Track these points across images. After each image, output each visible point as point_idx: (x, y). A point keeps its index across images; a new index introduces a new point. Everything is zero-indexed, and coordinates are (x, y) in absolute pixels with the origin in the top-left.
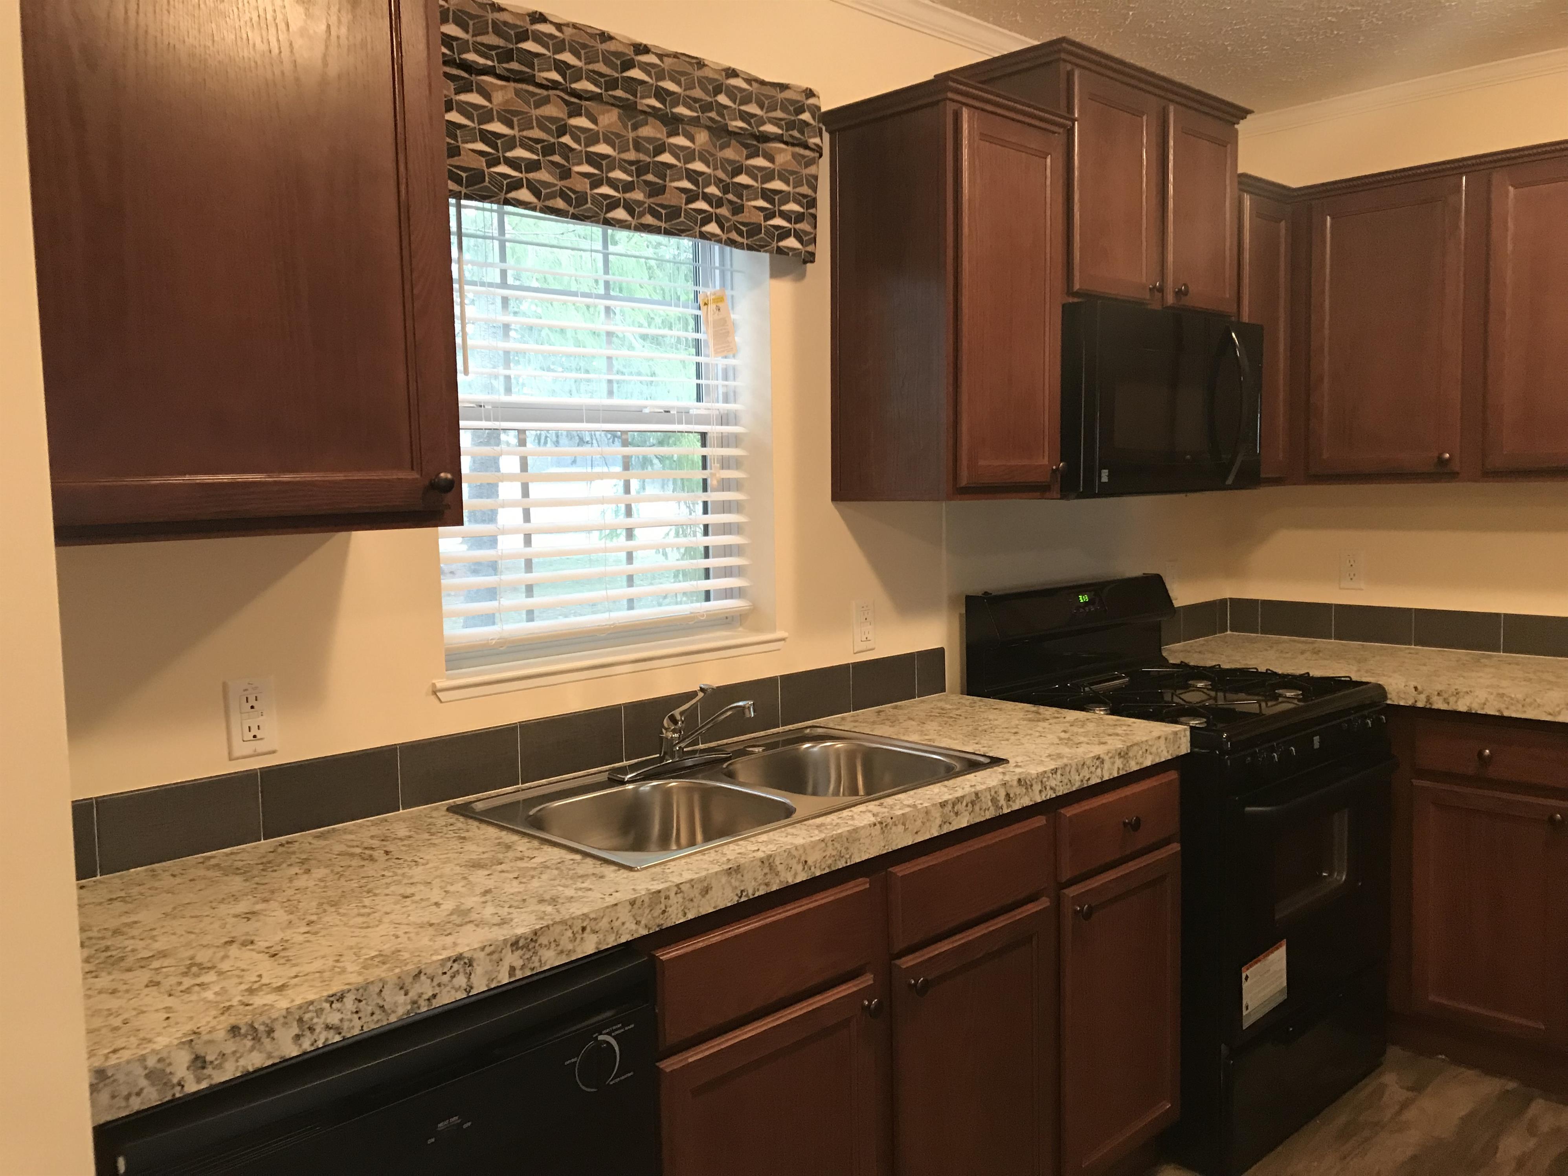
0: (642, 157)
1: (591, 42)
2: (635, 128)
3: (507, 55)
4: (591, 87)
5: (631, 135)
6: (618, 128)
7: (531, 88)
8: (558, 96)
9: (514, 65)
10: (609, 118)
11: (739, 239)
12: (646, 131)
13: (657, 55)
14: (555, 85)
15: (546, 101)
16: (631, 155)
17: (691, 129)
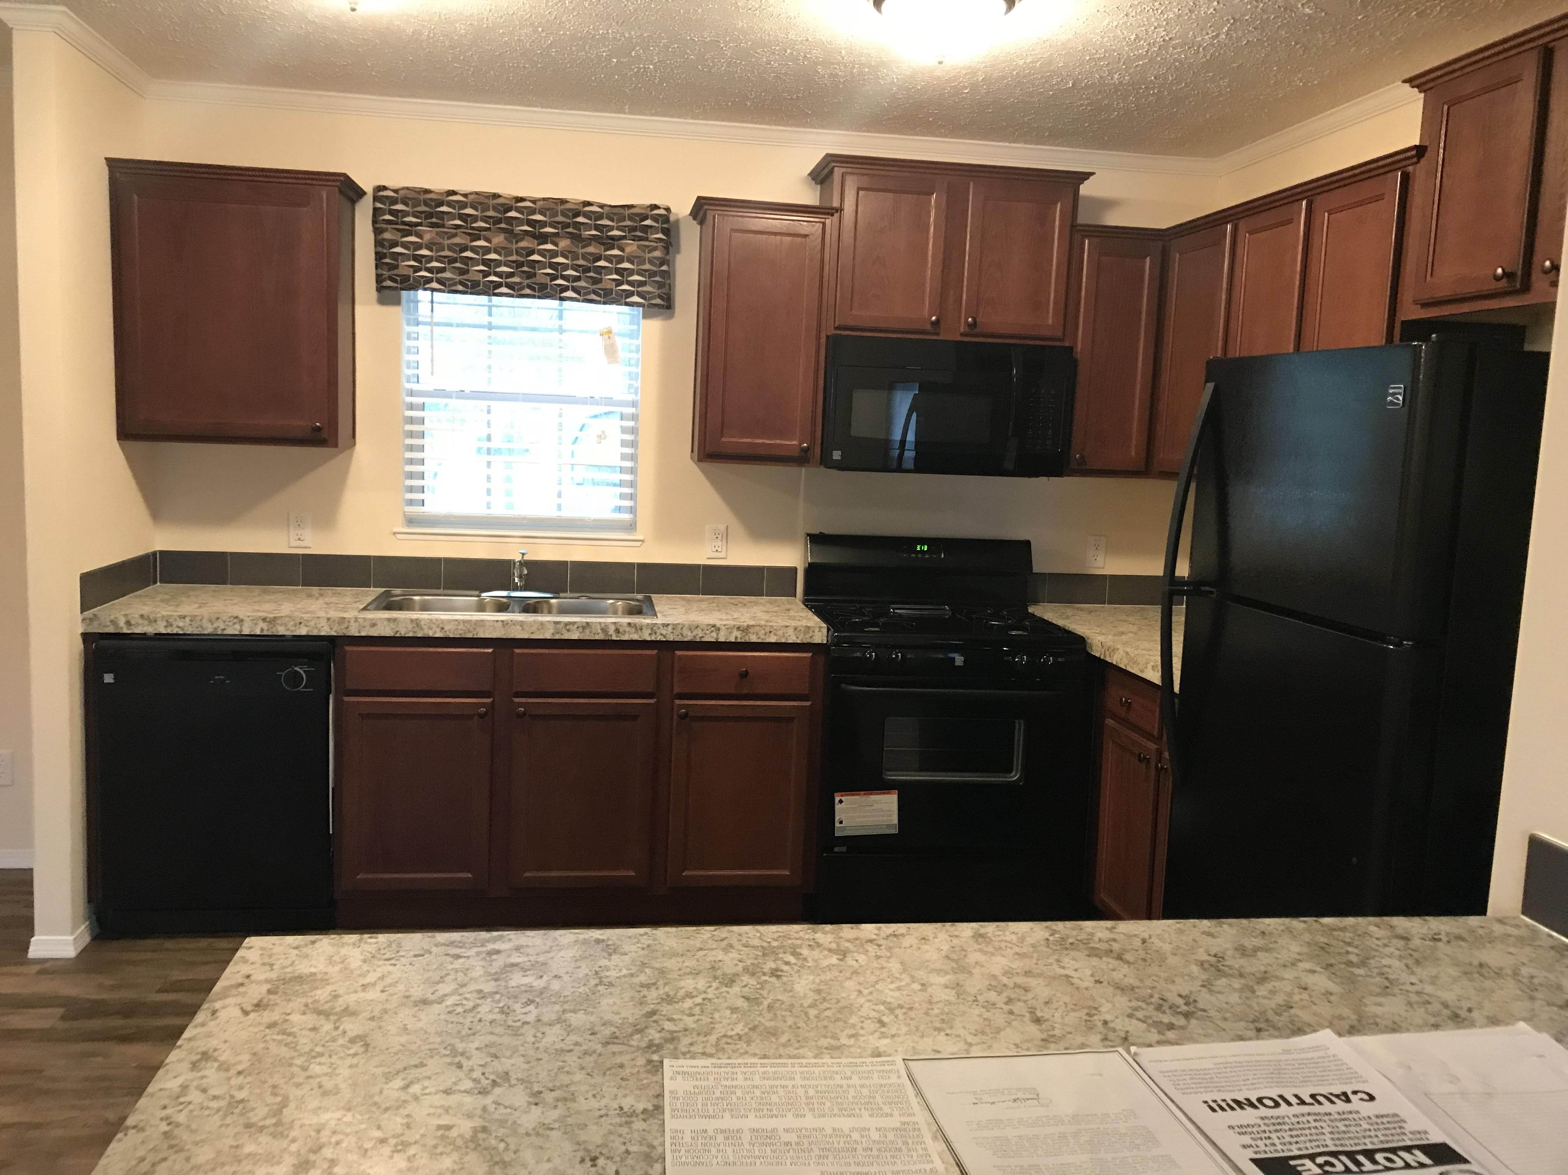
0: (519, 258)
1: (486, 201)
2: (517, 242)
3: (430, 215)
4: (484, 225)
5: (514, 247)
6: (505, 244)
7: (446, 230)
8: (464, 233)
9: (434, 220)
10: (499, 239)
11: (598, 299)
12: (523, 244)
13: (530, 201)
14: (458, 227)
15: (455, 235)
16: (514, 258)
17: (556, 240)
